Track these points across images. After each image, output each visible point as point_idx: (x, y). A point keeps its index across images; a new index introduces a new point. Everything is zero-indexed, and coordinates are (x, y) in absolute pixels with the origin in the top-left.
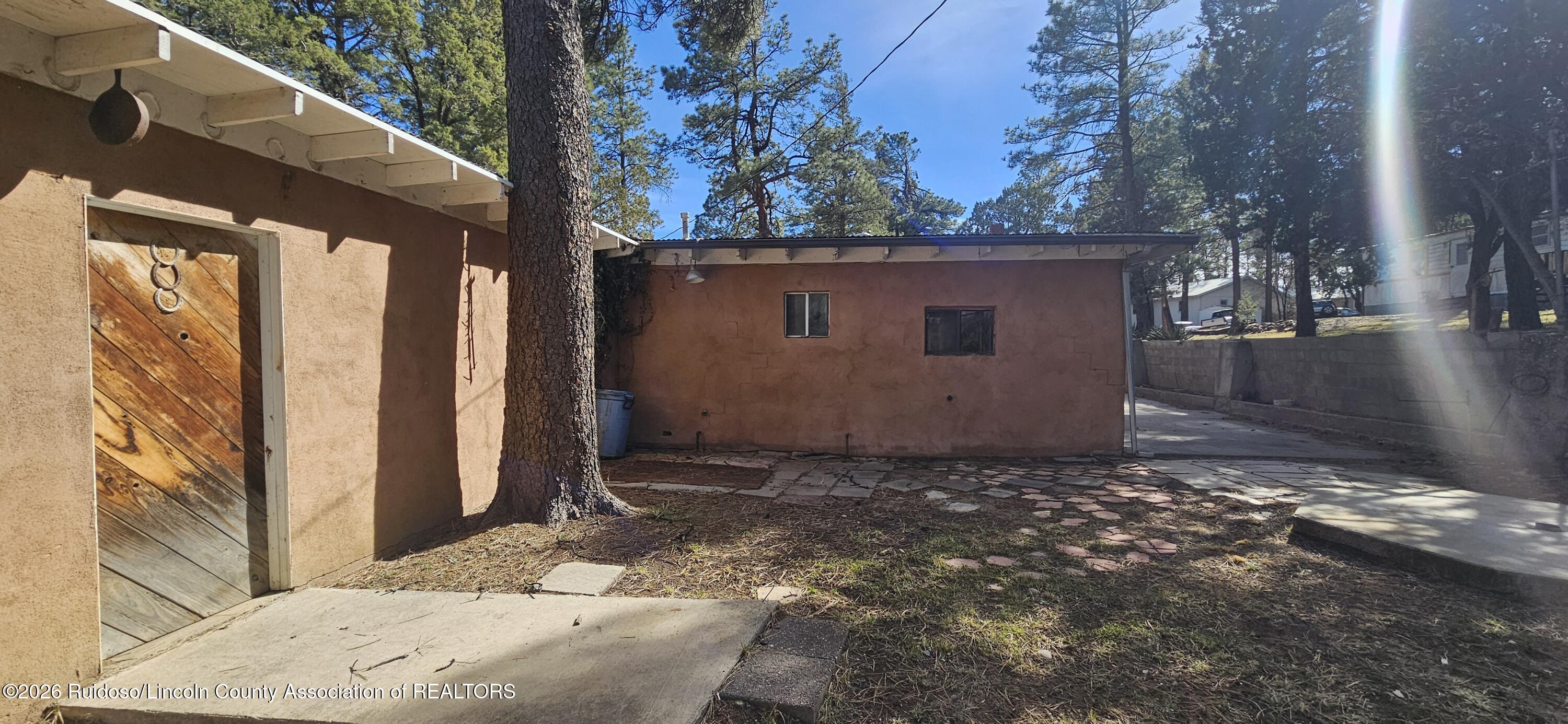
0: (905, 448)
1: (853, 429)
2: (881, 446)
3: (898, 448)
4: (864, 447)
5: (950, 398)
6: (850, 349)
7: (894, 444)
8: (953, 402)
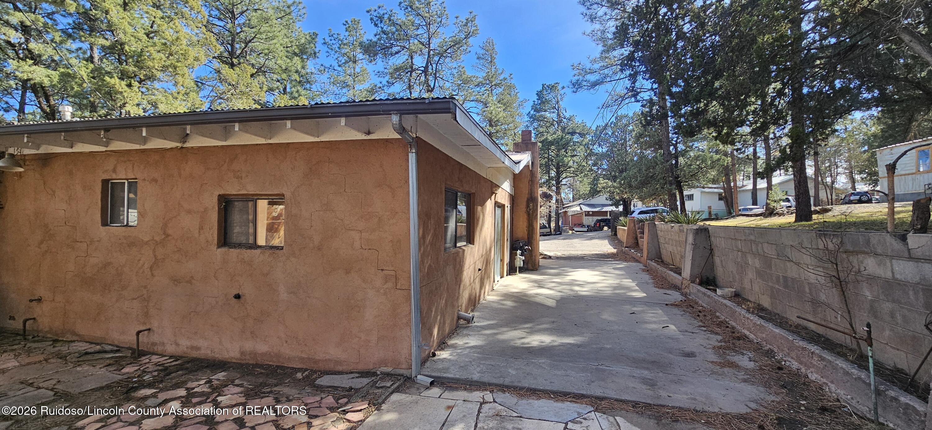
0: (198, 349)
1: (155, 324)
2: (177, 345)
3: (192, 348)
4: (163, 344)
5: (238, 297)
6: (153, 240)
7: (189, 343)
8: (242, 300)
